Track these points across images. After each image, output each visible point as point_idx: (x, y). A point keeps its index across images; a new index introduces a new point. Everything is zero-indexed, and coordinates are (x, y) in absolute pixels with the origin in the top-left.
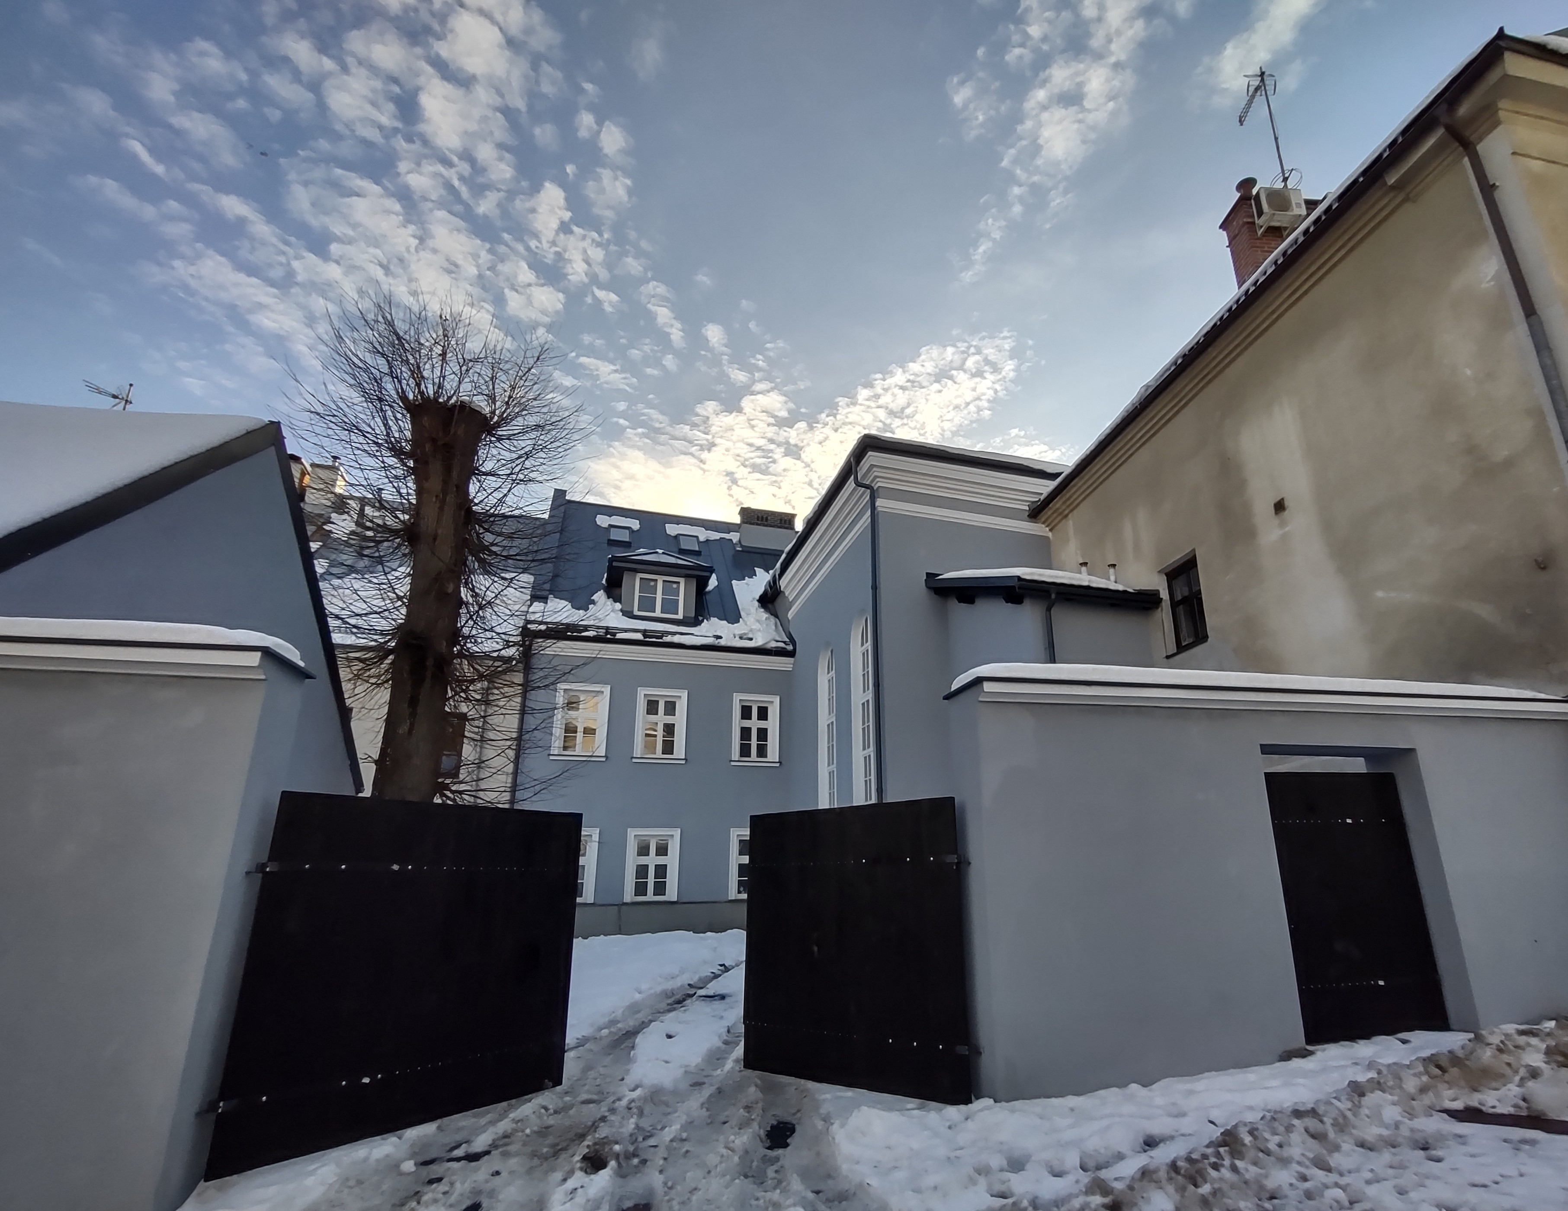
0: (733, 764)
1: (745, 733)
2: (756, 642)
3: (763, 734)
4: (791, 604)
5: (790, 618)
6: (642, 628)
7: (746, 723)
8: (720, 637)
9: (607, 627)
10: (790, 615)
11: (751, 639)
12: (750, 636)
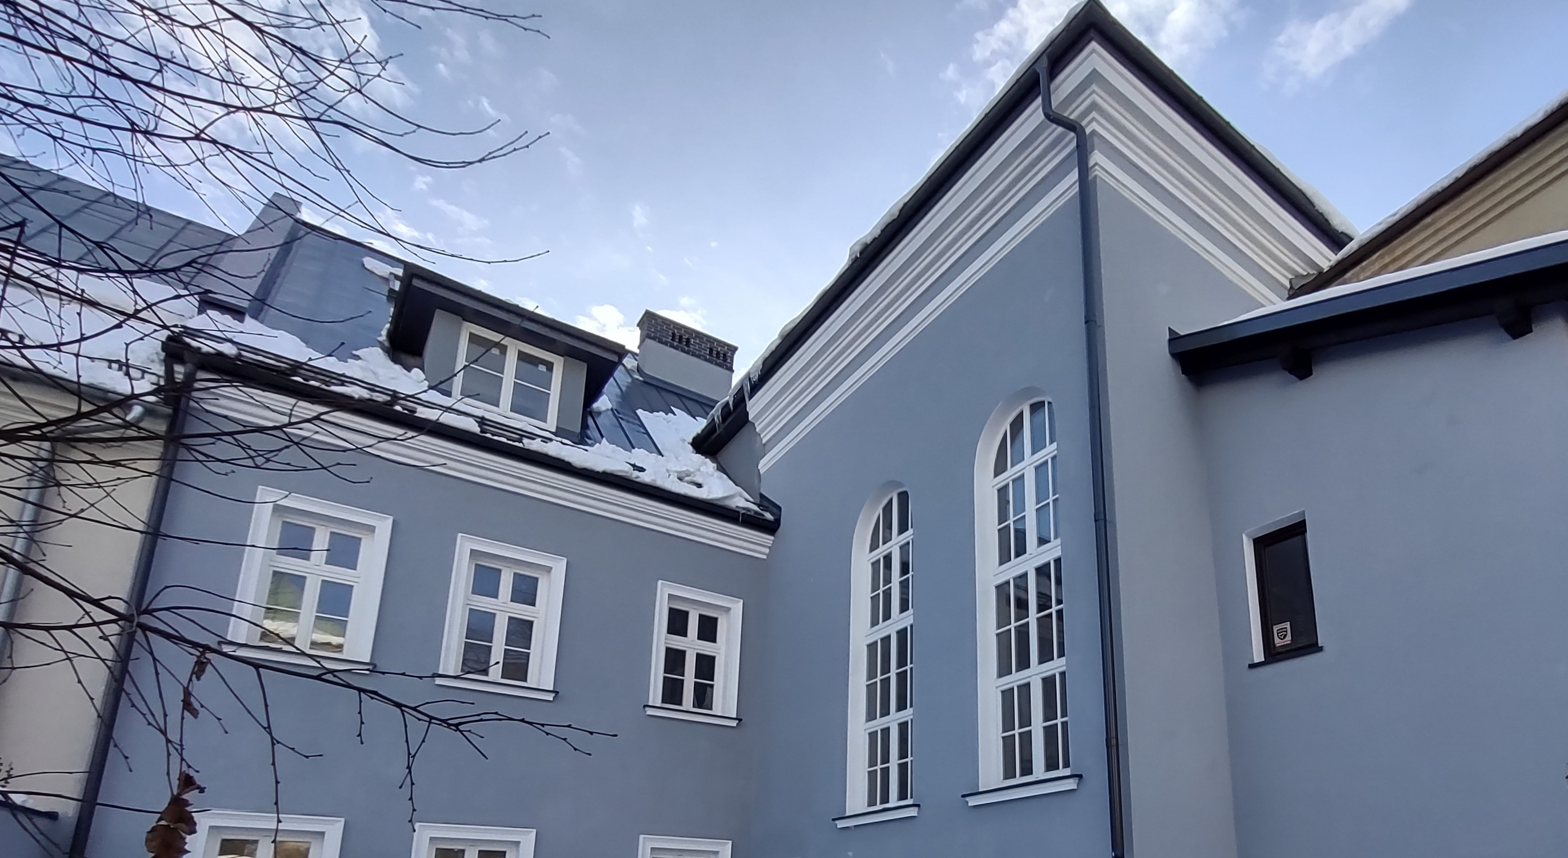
0: (650, 712)
1: (675, 659)
2: (709, 492)
3: (706, 665)
4: (765, 449)
5: (762, 472)
6: (479, 413)
7: (677, 642)
8: (642, 470)
9: (394, 391)
10: (764, 465)
11: (699, 486)
12: (699, 480)
